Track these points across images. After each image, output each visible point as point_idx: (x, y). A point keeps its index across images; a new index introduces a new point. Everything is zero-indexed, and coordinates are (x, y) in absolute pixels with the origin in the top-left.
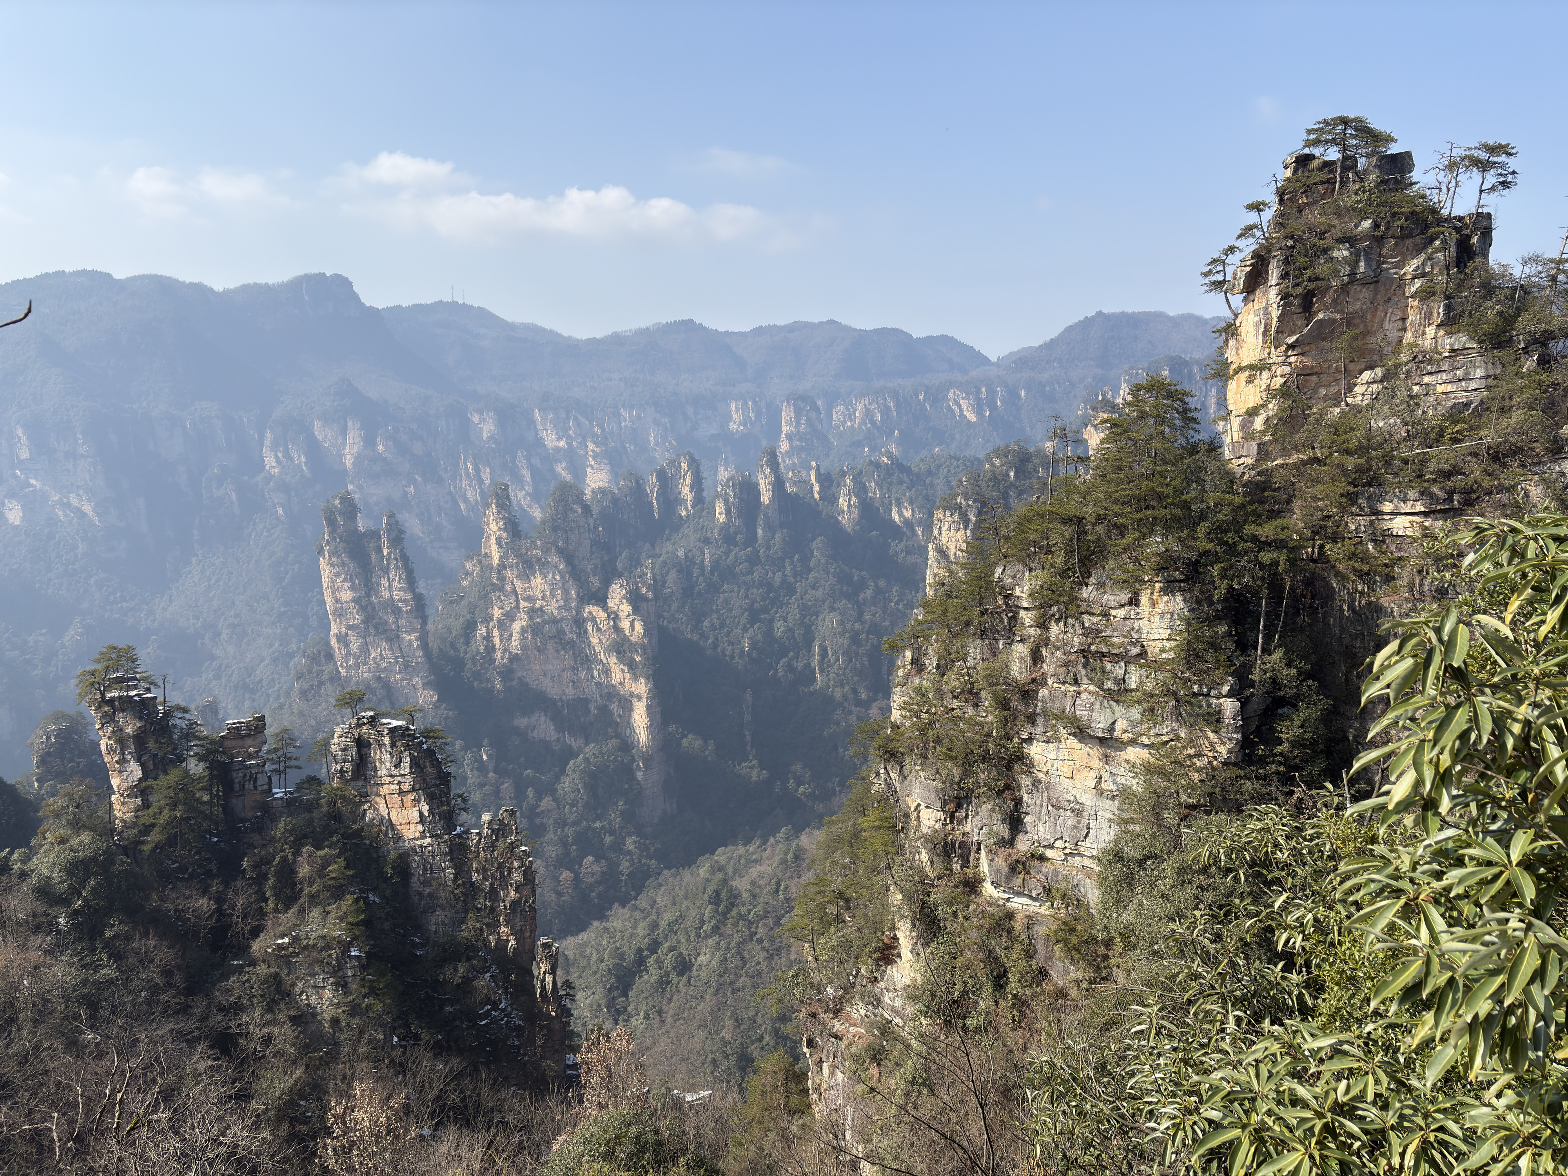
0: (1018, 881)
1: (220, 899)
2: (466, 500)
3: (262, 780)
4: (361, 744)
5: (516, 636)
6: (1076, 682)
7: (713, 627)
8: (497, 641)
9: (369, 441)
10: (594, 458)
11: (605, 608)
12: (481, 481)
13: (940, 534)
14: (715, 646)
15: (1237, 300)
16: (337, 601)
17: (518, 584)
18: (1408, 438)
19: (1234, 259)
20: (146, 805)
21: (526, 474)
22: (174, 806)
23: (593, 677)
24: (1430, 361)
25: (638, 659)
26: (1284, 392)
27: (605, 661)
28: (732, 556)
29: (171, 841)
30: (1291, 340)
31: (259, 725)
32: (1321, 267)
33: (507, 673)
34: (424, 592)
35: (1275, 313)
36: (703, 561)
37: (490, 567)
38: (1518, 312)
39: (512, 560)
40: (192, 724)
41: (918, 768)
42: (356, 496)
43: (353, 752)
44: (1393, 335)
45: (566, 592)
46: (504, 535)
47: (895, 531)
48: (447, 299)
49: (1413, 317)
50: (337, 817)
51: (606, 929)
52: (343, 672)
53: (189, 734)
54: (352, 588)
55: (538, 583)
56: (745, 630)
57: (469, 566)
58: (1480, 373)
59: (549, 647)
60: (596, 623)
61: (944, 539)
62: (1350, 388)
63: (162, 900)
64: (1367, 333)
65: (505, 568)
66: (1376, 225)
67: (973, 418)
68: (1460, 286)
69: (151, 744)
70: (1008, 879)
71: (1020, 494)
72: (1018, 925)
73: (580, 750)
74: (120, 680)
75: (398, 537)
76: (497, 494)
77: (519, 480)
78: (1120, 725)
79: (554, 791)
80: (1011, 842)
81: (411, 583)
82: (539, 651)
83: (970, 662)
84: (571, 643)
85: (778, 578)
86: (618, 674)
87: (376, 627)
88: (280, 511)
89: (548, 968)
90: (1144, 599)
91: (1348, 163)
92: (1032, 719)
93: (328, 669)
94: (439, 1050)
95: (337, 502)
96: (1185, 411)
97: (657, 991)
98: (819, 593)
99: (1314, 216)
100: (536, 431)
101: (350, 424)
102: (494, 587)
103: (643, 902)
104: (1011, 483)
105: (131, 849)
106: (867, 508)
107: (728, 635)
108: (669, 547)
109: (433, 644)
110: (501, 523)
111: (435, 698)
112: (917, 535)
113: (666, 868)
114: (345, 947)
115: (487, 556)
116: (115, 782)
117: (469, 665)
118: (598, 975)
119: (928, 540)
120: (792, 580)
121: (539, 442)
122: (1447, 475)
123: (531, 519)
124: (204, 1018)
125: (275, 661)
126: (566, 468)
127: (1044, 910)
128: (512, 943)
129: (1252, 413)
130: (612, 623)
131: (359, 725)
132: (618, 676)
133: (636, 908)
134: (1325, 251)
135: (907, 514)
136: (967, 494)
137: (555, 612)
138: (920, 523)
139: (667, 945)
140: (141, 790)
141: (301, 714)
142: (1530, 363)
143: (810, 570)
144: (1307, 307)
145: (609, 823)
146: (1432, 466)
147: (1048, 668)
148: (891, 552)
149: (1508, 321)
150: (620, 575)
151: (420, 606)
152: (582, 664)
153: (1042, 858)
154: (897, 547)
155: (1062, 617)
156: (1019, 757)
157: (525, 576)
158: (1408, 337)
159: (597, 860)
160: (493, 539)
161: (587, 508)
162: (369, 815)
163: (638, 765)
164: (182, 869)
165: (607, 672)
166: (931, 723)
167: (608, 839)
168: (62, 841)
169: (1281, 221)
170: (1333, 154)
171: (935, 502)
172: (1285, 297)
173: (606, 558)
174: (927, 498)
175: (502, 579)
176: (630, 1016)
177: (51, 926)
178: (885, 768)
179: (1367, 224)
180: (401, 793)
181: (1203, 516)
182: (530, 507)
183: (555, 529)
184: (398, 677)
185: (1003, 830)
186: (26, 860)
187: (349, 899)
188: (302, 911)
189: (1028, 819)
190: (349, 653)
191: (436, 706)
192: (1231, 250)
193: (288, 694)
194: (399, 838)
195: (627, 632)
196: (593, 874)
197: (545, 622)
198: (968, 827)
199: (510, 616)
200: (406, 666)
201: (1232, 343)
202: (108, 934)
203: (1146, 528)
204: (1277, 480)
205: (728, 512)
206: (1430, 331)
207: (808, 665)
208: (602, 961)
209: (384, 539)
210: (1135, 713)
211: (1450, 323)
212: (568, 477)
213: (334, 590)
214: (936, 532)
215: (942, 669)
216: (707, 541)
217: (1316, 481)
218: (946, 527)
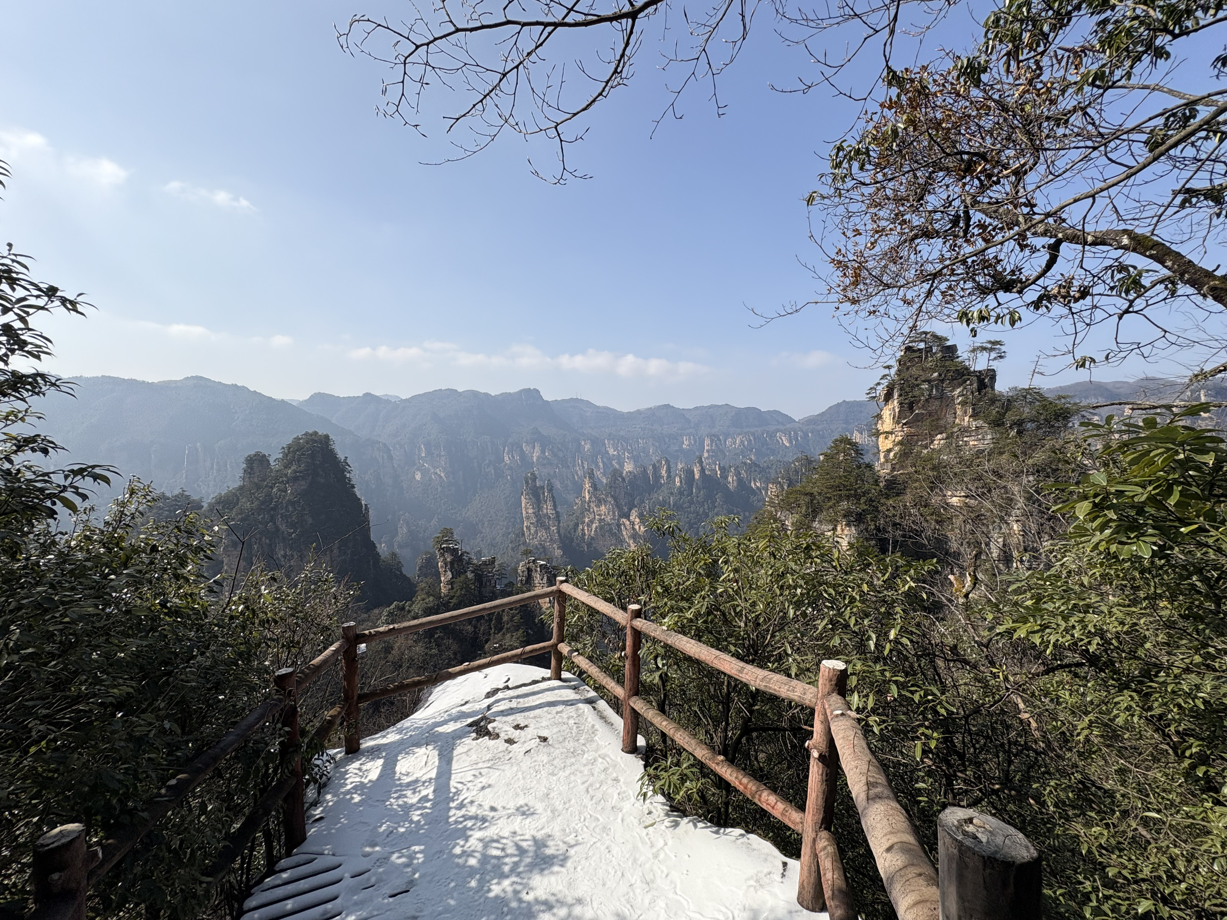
1: (475, 627)
2: (577, 474)
3: (493, 582)
4: (529, 570)
5: (594, 530)
8: (586, 532)
10: (628, 459)
11: (629, 520)
12: (583, 467)
15: (881, 404)
16: (527, 513)
17: (595, 509)
18: (957, 464)
19: (879, 388)
20: (452, 588)
21: (601, 465)
22: (461, 590)
24: (967, 431)
26: (902, 443)
28: (682, 500)
29: (460, 603)
30: (904, 421)
31: (493, 561)
32: (917, 392)
33: (589, 545)
34: (559, 511)
35: (897, 410)
36: (670, 502)
37: (585, 501)
38: (1007, 411)
39: (594, 499)
40: (470, 559)
43: (526, 573)
44: (950, 419)
45: (614, 513)
46: (591, 489)
47: (753, 491)
48: (574, 397)
49: (959, 412)
52: (528, 541)
53: (469, 562)
54: (533, 508)
55: (603, 509)
57: (577, 501)
58: (989, 437)
59: (606, 534)
60: (625, 526)
62: (932, 441)
64: (938, 419)
65: (591, 502)
66: (940, 375)
67: (788, 445)
68: (979, 400)
69: (455, 565)
74: (447, 541)
75: (551, 489)
76: (589, 473)
77: (598, 467)
81: (555, 506)
82: (602, 536)
84: (615, 534)
87: (541, 524)
88: (509, 477)
90: (839, 528)
91: (928, 349)
93: (522, 539)
95: (529, 475)
96: (858, 450)
99: (914, 371)
100: (606, 448)
101: (536, 445)
102: (586, 510)
105: (446, 605)
106: (740, 481)
108: (656, 495)
110: (590, 484)
111: (562, 553)
115: (584, 497)
116: (442, 579)
117: (576, 540)
121: (607, 453)
123: (602, 483)
126: (617, 463)
129: (889, 451)
130: (632, 526)
131: (529, 563)
134: (918, 385)
135: (758, 484)
136: (783, 478)
137: (609, 520)
140: (451, 583)
142: (1013, 433)
144: (911, 408)
149: (1002, 414)
150: (636, 507)
151: (557, 516)
152: (619, 542)
157: (598, 506)
158: (957, 421)
160: (587, 491)
161: (623, 479)
168: (423, 600)
169: (899, 373)
170: (922, 346)
171: (770, 480)
172: (901, 404)
173: (630, 499)
174: (766, 479)
175: (589, 506)
179: (936, 374)
182: (602, 478)
183: (611, 487)
184: (548, 544)
186: (410, 606)
188: (504, 634)
190: (530, 533)
191: (560, 556)
192: (879, 384)
195: (638, 530)
197: (605, 524)
199: (592, 522)
200: (551, 540)
201: (880, 422)
202: (436, 636)
204: (900, 479)
205: (681, 482)
206: (967, 419)
209: (546, 490)
211: (975, 416)
212: (617, 466)
213: (526, 509)
214: (769, 493)
216: (672, 493)
218: (774, 491)
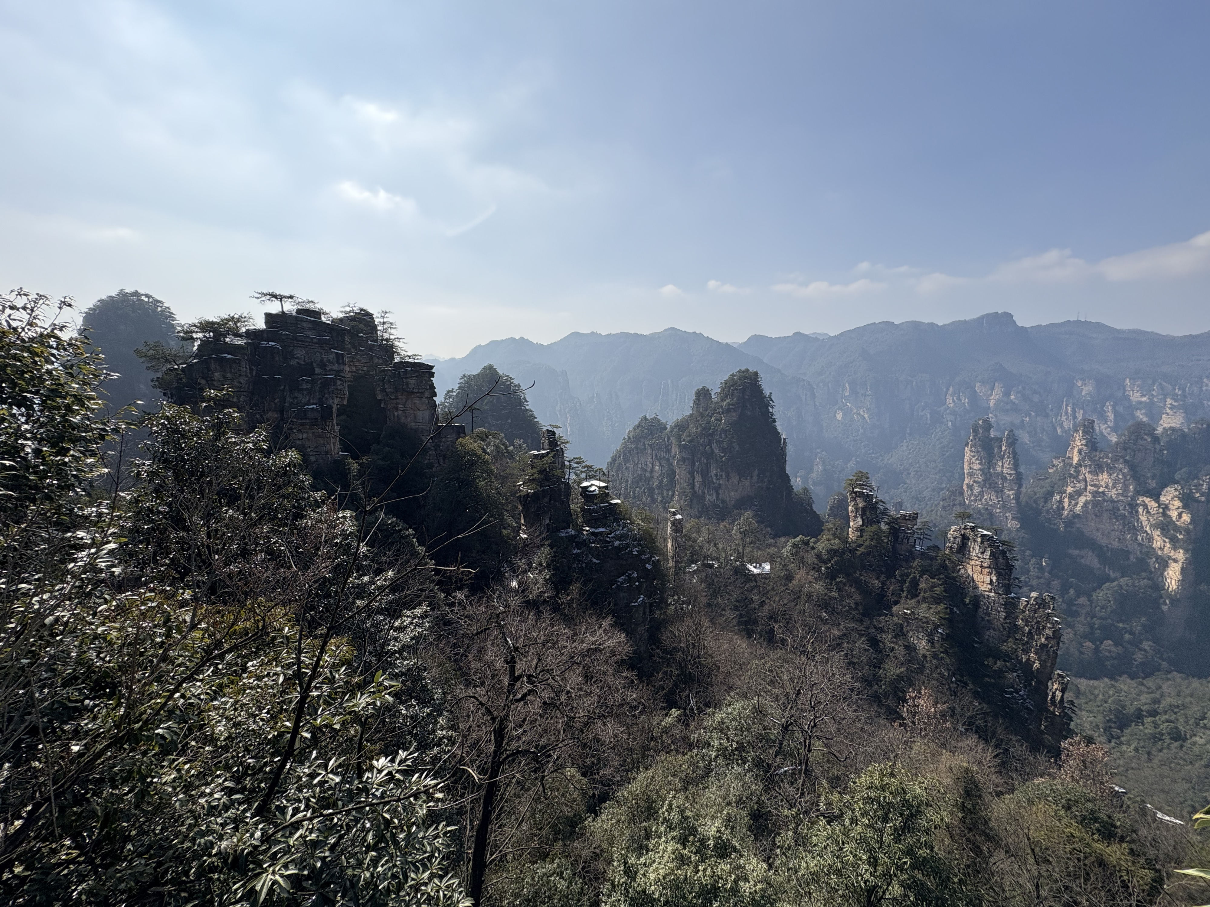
1: (883, 583)
2: (1062, 427)
3: (912, 540)
4: (964, 538)
5: (1080, 504)
8: (1066, 505)
9: (1007, 394)
10: (1170, 408)
11: (1157, 500)
12: (1075, 417)
16: (971, 468)
17: (1089, 477)
20: (861, 536)
21: (1111, 416)
22: (872, 540)
23: (1136, 539)
25: (1181, 537)
27: (1149, 532)
29: (868, 553)
31: (915, 517)
33: (1069, 523)
34: (1023, 471)
37: (1071, 465)
39: (1088, 462)
40: (886, 509)
42: (992, 420)
43: (959, 540)
45: (1126, 486)
46: (1085, 448)
48: (1073, 319)
50: (945, 567)
51: (1113, 686)
52: (967, 502)
53: (885, 512)
54: (980, 464)
55: (1104, 478)
57: (1055, 462)
59: (1105, 515)
60: (1147, 509)
63: (861, 575)
65: (1081, 466)
69: (868, 513)
73: (1115, 579)
74: (860, 485)
75: (1013, 441)
76: (1084, 425)
77: (1103, 418)
79: (1089, 596)
81: (1016, 466)
82: (1096, 516)
84: (1124, 517)
86: (1158, 541)
87: (990, 484)
88: (950, 424)
89: (1060, 688)
93: (960, 499)
94: (976, 695)
95: (981, 422)
97: (1150, 739)
100: (1125, 391)
101: (997, 384)
102: (1071, 476)
103: (1150, 683)
105: (853, 551)
109: (1023, 499)
110: (1084, 442)
111: (1019, 526)
113: (1176, 671)
114: (937, 627)
115: (1069, 458)
116: (851, 524)
117: (1044, 514)
118: (1102, 708)
121: (1127, 398)
123: (1108, 441)
124: (867, 628)
125: (933, 490)
126: (1146, 414)
128: (1037, 665)
130: (1161, 510)
131: (965, 529)
132: (1159, 543)
133: (1143, 684)
137: (1114, 496)
139: (1165, 717)
140: (860, 530)
141: (941, 516)
145: (1131, 627)
150: (1177, 482)
151: (1019, 478)
152: (1129, 530)
157: (1095, 473)
159: (1116, 645)
160: (1076, 449)
162: (962, 571)
163: (1165, 601)
164: (871, 566)
165: (1150, 539)
167: (1127, 636)
168: (828, 540)
173: (1165, 470)
175: (1078, 472)
176: (1121, 743)
177: (819, 570)
180: (981, 566)
182: (1109, 434)
183: (1125, 449)
184: (998, 510)
186: (815, 543)
187: (942, 606)
188: (919, 602)
190: (972, 494)
191: (1018, 530)
193: (936, 506)
194: (976, 588)
195: (1174, 519)
196: (1110, 652)
197: (1104, 500)
199: (1079, 493)
200: (1004, 506)
202: (838, 580)
208: (1106, 702)
209: (1004, 442)
212: (1145, 419)
213: (970, 463)
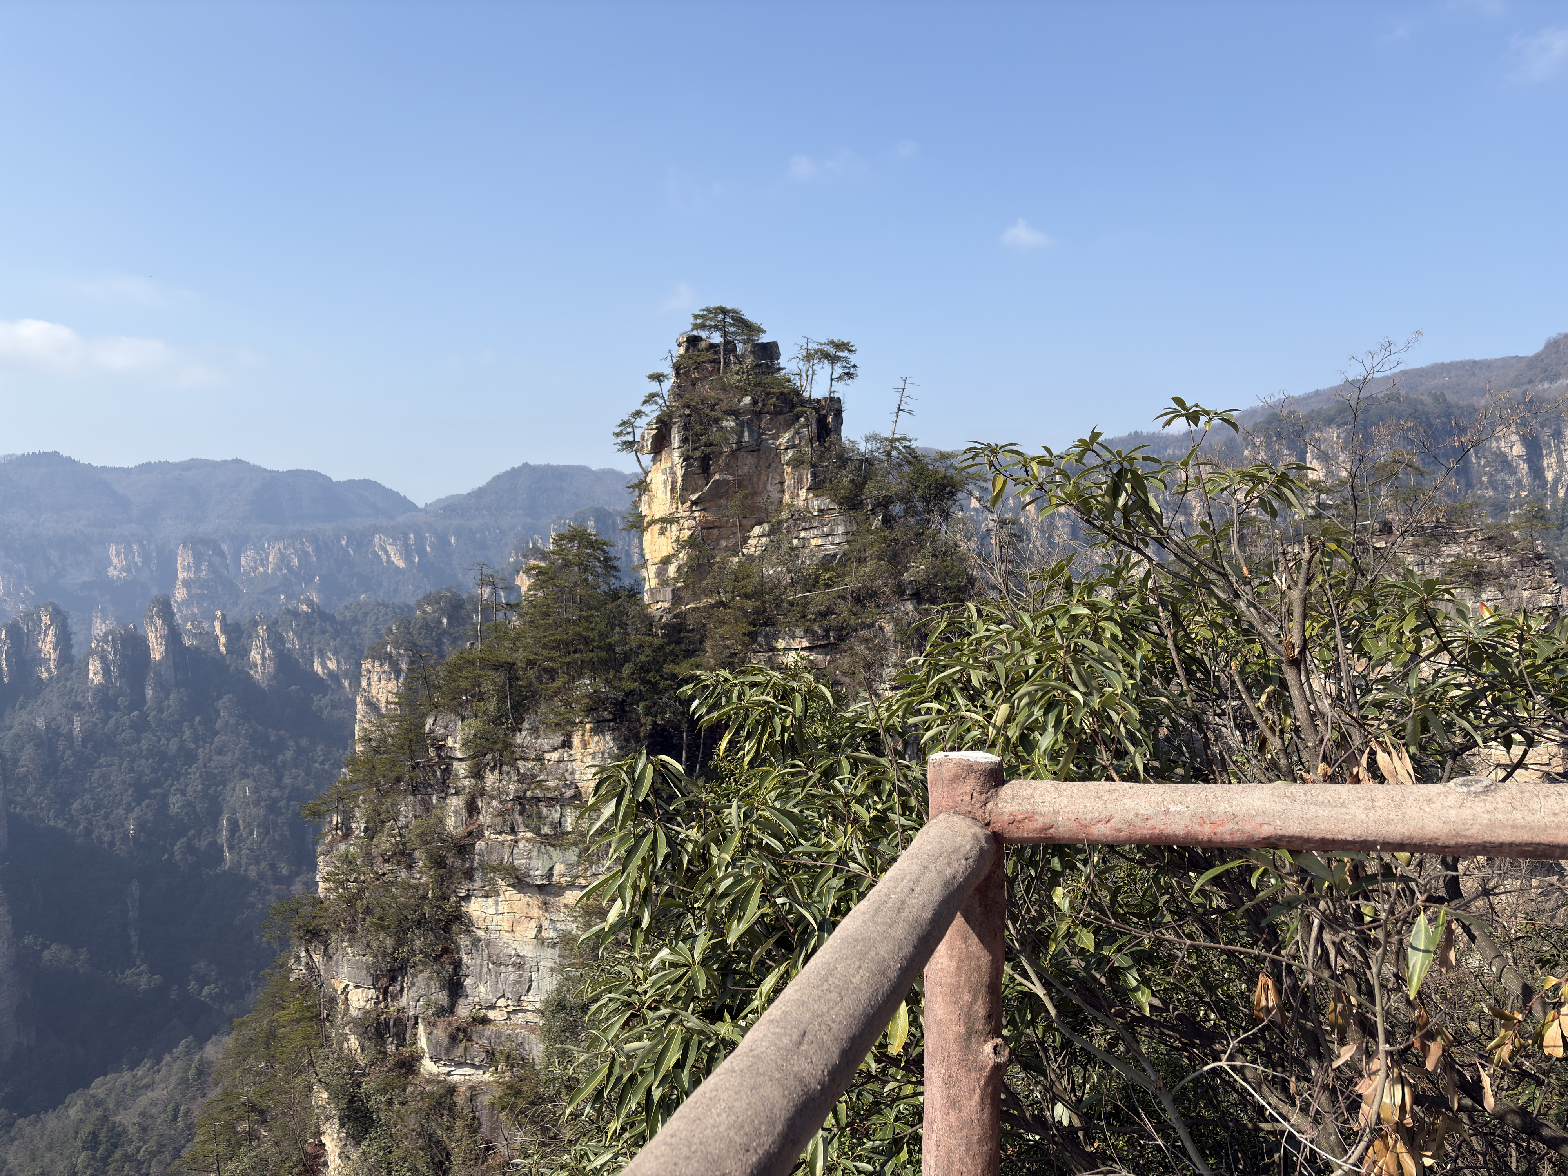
0: (459, 1050)
6: (513, 831)
7: (85, 810)
13: (369, 685)
14: (88, 832)
15: (647, 459)
18: (793, 584)
19: (642, 422)
24: (804, 519)
26: (691, 543)
28: (111, 723)
30: (694, 497)
32: (714, 435)
35: (680, 473)
36: (71, 731)
38: (865, 480)
41: (345, 944)
44: (775, 496)
47: (318, 684)
49: (789, 481)
56: (129, 809)
58: (841, 530)
61: (374, 691)
62: (745, 541)
64: (754, 494)
66: (754, 402)
67: (401, 564)
68: (822, 457)
70: (449, 1050)
71: (454, 641)
72: (460, 1100)
78: (559, 869)
80: (451, 1010)
83: (402, 821)
85: (174, 745)
90: (576, 741)
91: (729, 347)
92: (469, 875)
96: (606, 559)
98: (228, 759)
99: (705, 389)
104: (444, 630)
106: (284, 660)
107: (106, 817)
108: (24, 716)
112: (344, 688)
119: (356, 693)
120: (192, 746)
122: (824, 615)
127: (488, 1077)
129: (666, 561)
134: (717, 421)
135: (332, 665)
136: (397, 643)
138: (346, 674)
142: (877, 522)
143: (216, 733)
144: (705, 469)
146: (812, 608)
147: (484, 819)
148: (314, 707)
149: (859, 487)
153: (485, 1021)
154: (320, 701)
155: (498, 765)
156: (458, 918)
158: (786, 498)
166: (360, 893)
169: (678, 392)
170: (717, 338)
171: (362, 652)
172: (686, 458)
174: (353, 648)
178: (307, 951)
179: (747, 400)
181: (627, 658)
185: (442, 997)
189: (468, 982)
192: (638, 414)
198: (403, 1001)
201: (644, 498)
203: (576, 671)
204: (691, 623)
205: (106, 672)
206: (803, 493)
207: (214, 844)
210: (572, 856)
211: (816, 488)
214: (364, 684)
215: (371, 832)
216: (77, 707)
217: (722, 623)
218: (376, 678)
